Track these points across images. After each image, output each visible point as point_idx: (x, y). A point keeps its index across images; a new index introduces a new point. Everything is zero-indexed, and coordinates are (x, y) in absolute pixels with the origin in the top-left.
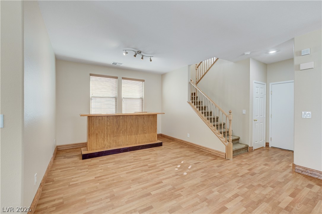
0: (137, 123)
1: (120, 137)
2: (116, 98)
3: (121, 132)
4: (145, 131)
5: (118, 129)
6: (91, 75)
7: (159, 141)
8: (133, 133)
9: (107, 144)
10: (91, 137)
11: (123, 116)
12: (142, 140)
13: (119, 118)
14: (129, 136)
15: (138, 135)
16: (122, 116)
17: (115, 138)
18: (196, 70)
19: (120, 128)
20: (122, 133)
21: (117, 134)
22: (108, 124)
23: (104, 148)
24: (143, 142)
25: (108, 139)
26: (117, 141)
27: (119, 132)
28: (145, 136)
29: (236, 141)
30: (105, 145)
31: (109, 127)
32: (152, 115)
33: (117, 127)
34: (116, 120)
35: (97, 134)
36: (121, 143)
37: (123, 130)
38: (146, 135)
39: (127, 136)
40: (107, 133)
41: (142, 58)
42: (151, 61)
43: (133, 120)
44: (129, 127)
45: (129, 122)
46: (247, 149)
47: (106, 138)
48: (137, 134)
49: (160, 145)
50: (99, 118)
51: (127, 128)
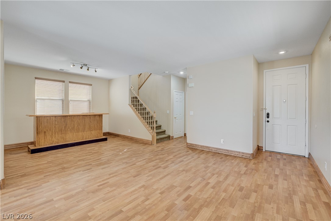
0: (84, 122)
1: (68, 134)
2: (63, 100)
3: (69, 129)
4: (92, 129)
5: (65, 127)
6: (36, 78)
7: (104, 137)
8: (80, 131)
9: (55, 140)
10: (39, 135)
12: (89, 136)
13: (66, 118)
14: (77, 133)
15: (85, 132)
16: (69, 116)
17: (62, 135)
18: (139, 78)
19: (68, 127)
20: (69, 131)
21: (65, 132)
22: (56, 123)
23: (51, 144)
25: (55, 136)
26: (65, 138)
27: (66, 130)
28: (92, 133)
29: (163, 133)
30: (53, 141)
31: (56, 126)
32: (98, 115)
34: (63, 119)
35: (45, 132)
36: (69, 139)
37: (70, 128)
39: (75, 134)
40: (55, 131)
41: (88, 70)
42: (96, 72)
43: (79, 119)
44: (76, 126)
45: (77, 121)
46: (169, 138)
47: (53, 135)
48: (84, 132)
49: (105, 140)
50: (47, 118)
51: (74, 126)
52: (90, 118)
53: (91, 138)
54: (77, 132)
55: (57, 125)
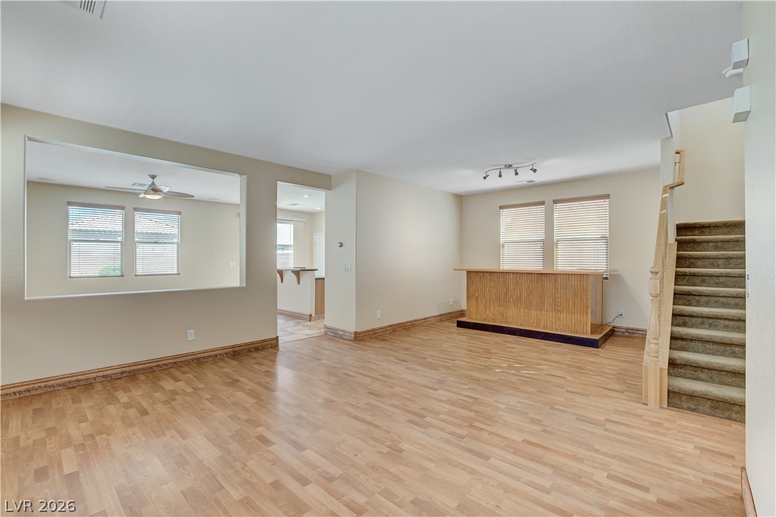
0: (540, 288)
1: (510, 309)
3: (512, 300)
4: (559, 308)
5: (505, 294)
6: (501, 207)
8: (533, 307)
9: (489, 314)
12: (552, 323)
14: (526, 311)
15: (543, 312)
17: (501, 308)
19: (509, 295)
20: (512, 303)
21: (505, 303)
22: (492, 285)
23: (486, 319)
25: (490, 308)
26: (505, 314)
27: (507, 300)
28: (559, 318)
30: (488, 316)
31: (492, 290)
32: (577, 274)
33: (505, 292)
34: (502, 279)
35: (477, 298)
36: (512, 319)
37: (514, 298)
38: (563, 316)
39: (522, 310)
40: (490, 299)
43: (532, 281)
44: (524, 294)
45: (526, 285)
47: (488, 305)
48: (541, 310)
50: (480, 274)
51: (521, 295)
52: (555, 280)
53: (556, 329)
54: (527, 309)
55: (493, 288)
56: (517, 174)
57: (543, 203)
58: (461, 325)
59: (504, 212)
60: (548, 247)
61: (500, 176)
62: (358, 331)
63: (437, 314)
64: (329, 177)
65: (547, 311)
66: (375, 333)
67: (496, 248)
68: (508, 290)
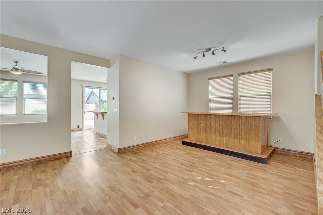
0: (229, 124)
1: (211, 136)
3: (212, 131)
4: (240, 137)
5: (209, 127)
6: (209, 79)
8: (225, 135)
9: (200, 138)
10: (190, 130)
11: (214, 116)
12: (236, 146)
13: (210, 117)
14: (220, 137)
15: (231, 139)
16: (212, 116)
17: (206, 135)
19: (211, 127)
20: (212, 132)
21: (208, 132)
24: (237, 149)
25: (200, 135)
26: (208, 139)
27: (210, 131)
30: (199, 139)
33: (208, 126)
34: (207, 118)
35: (193, 129)
36: (212, 142)
37: (214, 129)
38: (243, 142)
40: (200, 129)
42: (225, 51)
43: (224, 120)
45: (220, 122)
48: (229, 137)
50: (195, 115)
51: (218, 128)
52: (238, 120)
55: (202, 124)
56: (213, 54)
57: (232, 75)
58: (184, 143)
59: (211, 82)
60: (235, 100)
61: (204, 56)
62: (121, 147)
63: (173, 136)
64: (109, 60)
65: (233, 138)
66: (132, 148)
67: (207, 102)
68: (210, 124)
